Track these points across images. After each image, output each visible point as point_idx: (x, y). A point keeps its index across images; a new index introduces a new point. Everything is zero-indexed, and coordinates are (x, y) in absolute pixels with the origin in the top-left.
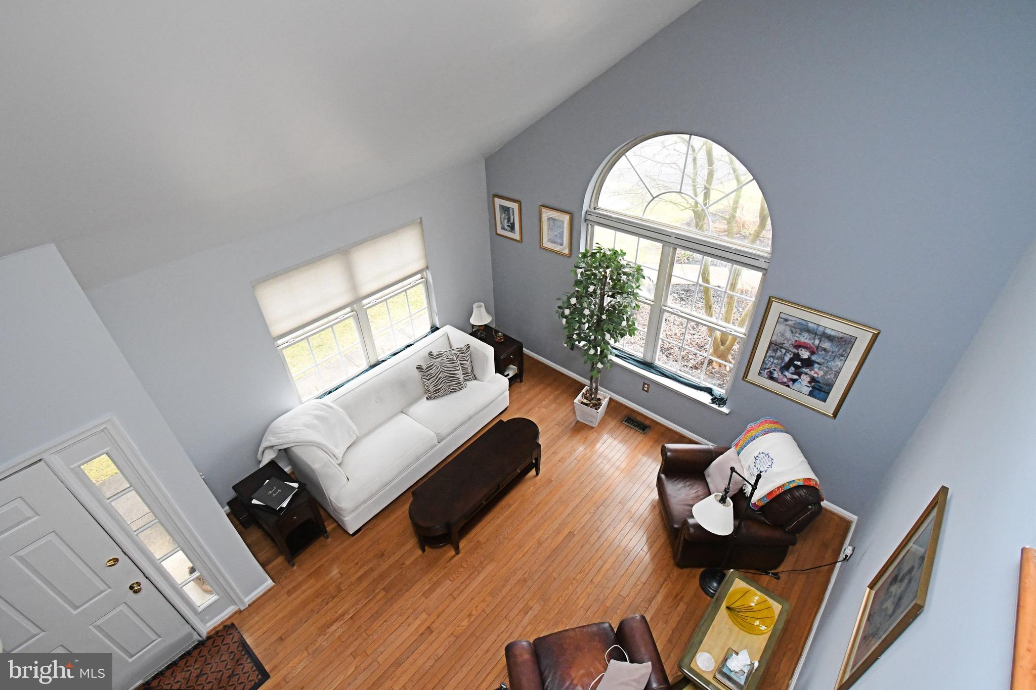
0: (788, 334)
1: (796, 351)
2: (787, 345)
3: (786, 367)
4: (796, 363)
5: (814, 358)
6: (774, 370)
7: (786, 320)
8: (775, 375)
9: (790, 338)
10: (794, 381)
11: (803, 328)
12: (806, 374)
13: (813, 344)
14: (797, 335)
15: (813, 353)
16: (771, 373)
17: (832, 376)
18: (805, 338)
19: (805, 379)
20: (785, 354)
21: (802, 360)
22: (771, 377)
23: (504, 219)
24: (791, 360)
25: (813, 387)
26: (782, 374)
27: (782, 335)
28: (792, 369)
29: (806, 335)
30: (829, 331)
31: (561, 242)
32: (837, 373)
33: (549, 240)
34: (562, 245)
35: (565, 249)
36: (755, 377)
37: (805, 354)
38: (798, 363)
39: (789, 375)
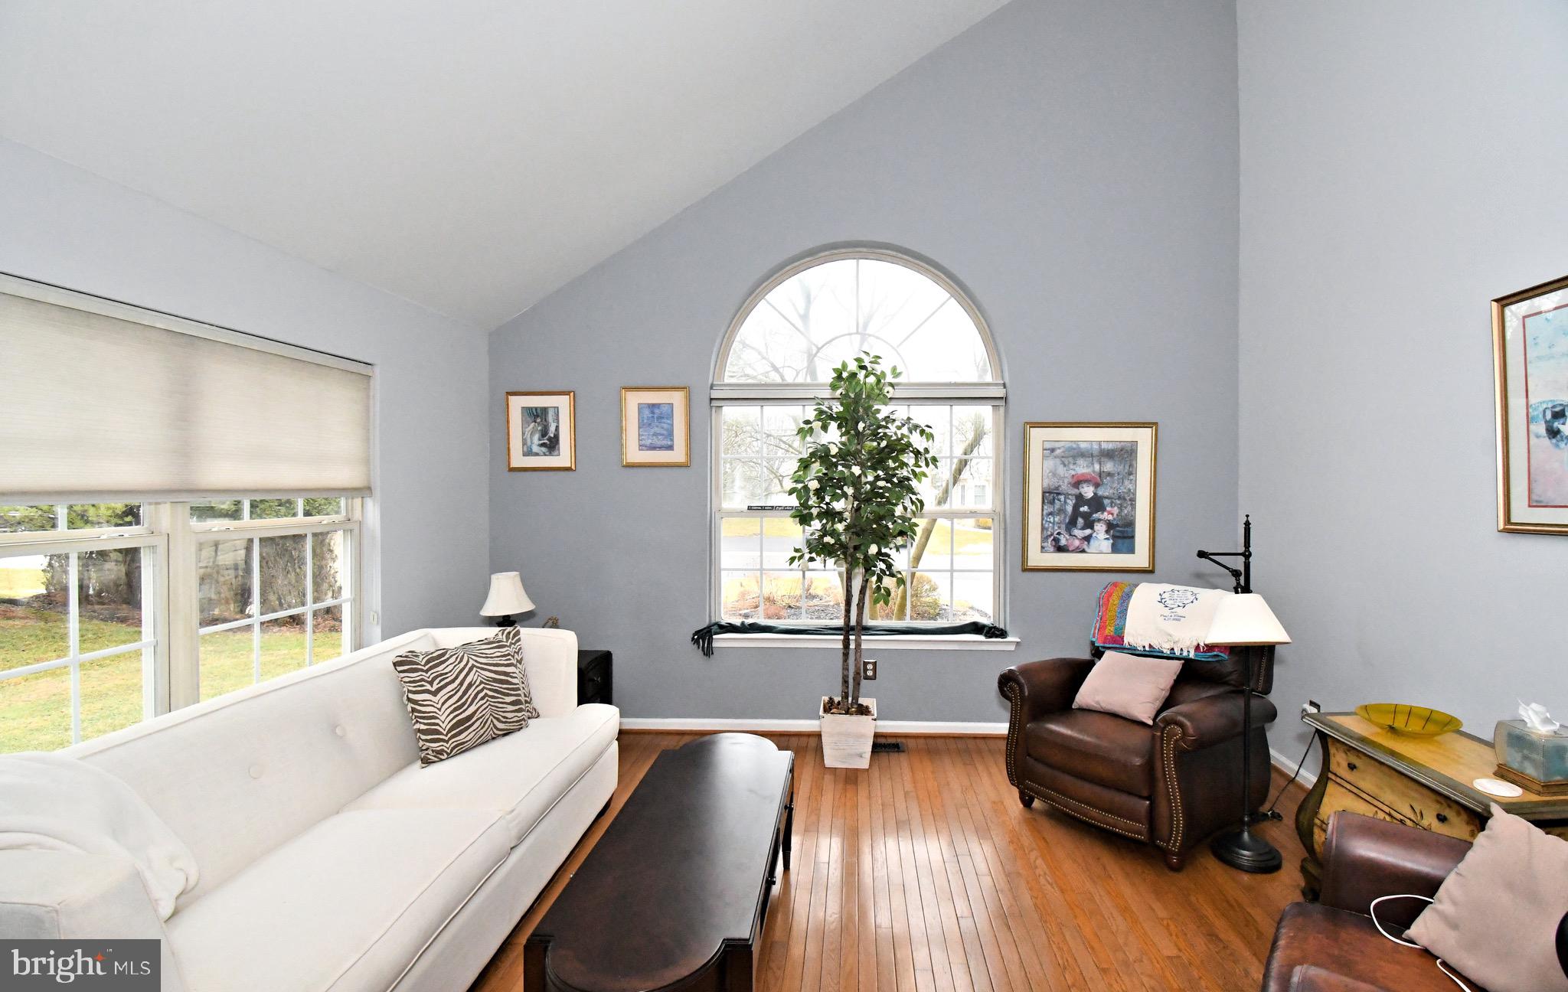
0: (1061, 471)
1: (1075, 491)
2: (1065, 487)
3: (1072, 523)
4: (1082, 509)
5: (1100, 493)
6: (1059, 534)
7: (1053, 450)
8: (1063, 542)
9: (1066, 474)
10: (1088, 539)
11: (1076, 453)
12: (1099, 520)
13: (1094, 472)
14: (1072, 467)
15: (1097, 485)
16: (1056, 540)
17: (1129, 508)
18: (1082, 468)
19: (1100, 528)
20: (1065, 502)
21: (1088, 502)
22: (1060, 549)
23: (532, 434)
24: (1076, 507)
25: (1114, 537)
26: (1071, 535)
27: (1054, 475)
28: (1080, 521)
29: (1081, 462)
30: (1104, 446)
31: (669, 443)
32: (1133, 500)
33: (642, 447)
34: (670, 448)
35: (678, 455)
36: (1037, 557)
37: (1088, 492)
38: (1085, 509)
39: (1079, 533)
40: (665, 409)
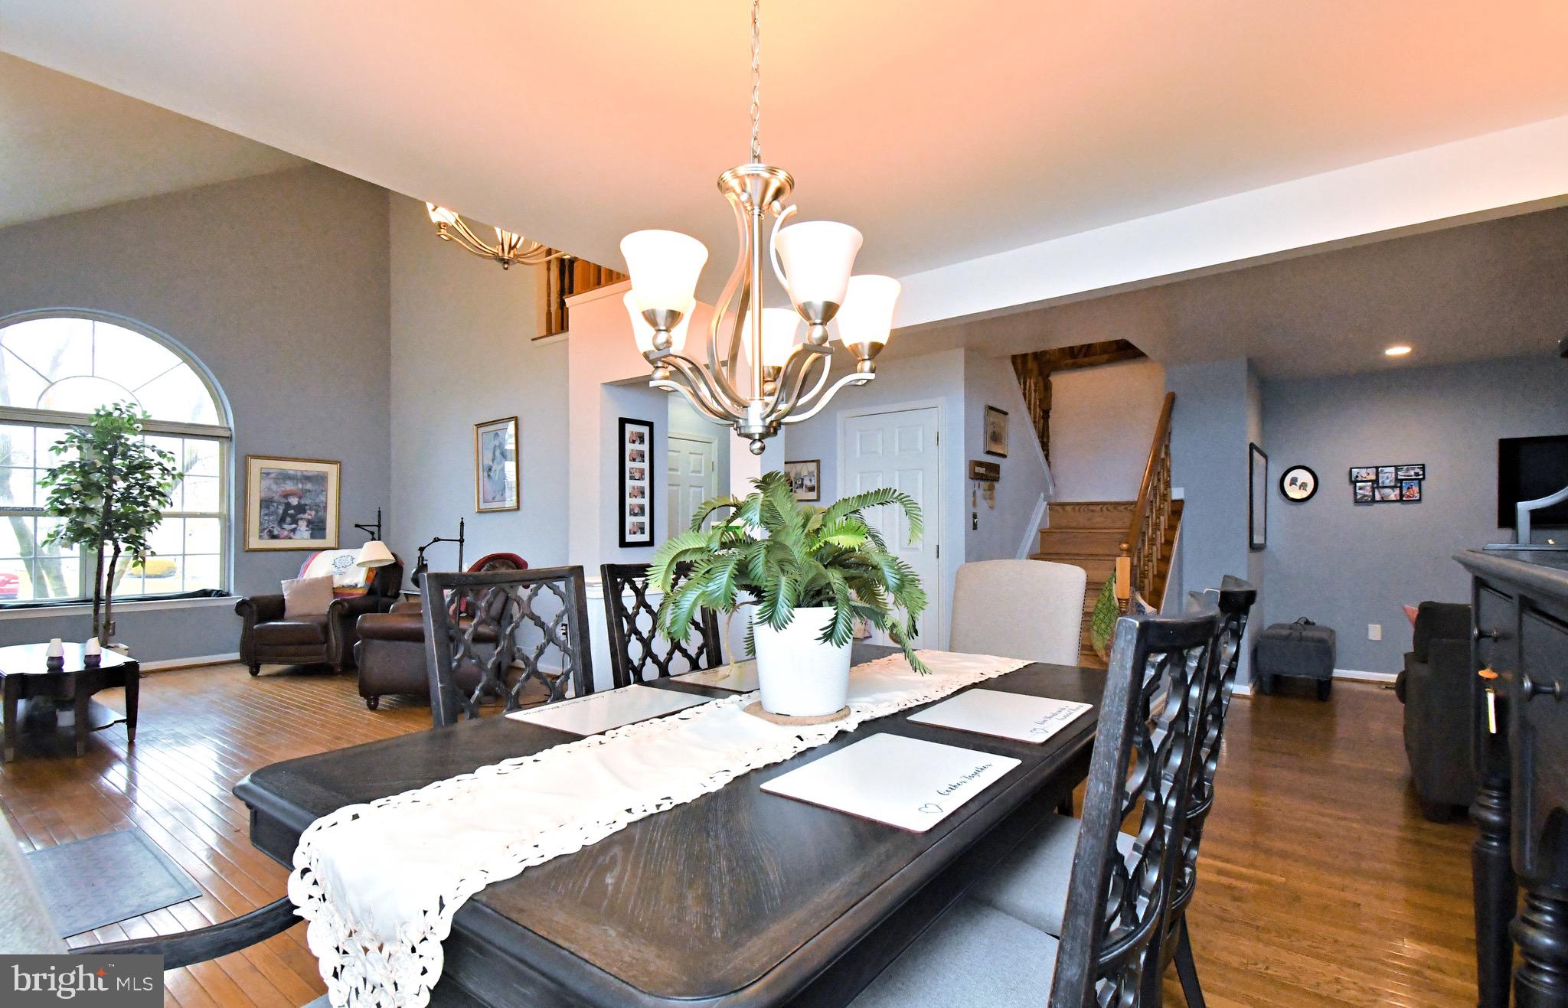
0: (274, 487)
1: (286, 501)
2: (276, 498)
3: (282, 521)
4: (289, 512)
5: (302, 502)
6: (273, 527)
7: (268, 474)
8: (276, 533)
9: (277, 490)
10: (294, 531)
11: (285, 476)
12: (302, 519)
13: (298, 489)
15: (300, 497)
16: (270, 532)
17: (322, 512)
18: (289, 486)
19: (303, 525)
20: (278, 508)
21: (294, 508)
22: (273, 537)
24: (285, 511)
25: (312, 529)
26: (281, 528)
27: (269, 489)
28: (288, 519)
30: (305, 473)
32: (325, 508)
36: (255, 542)
37: (294, 501)
38: (292, 512)
39: (287, 526)
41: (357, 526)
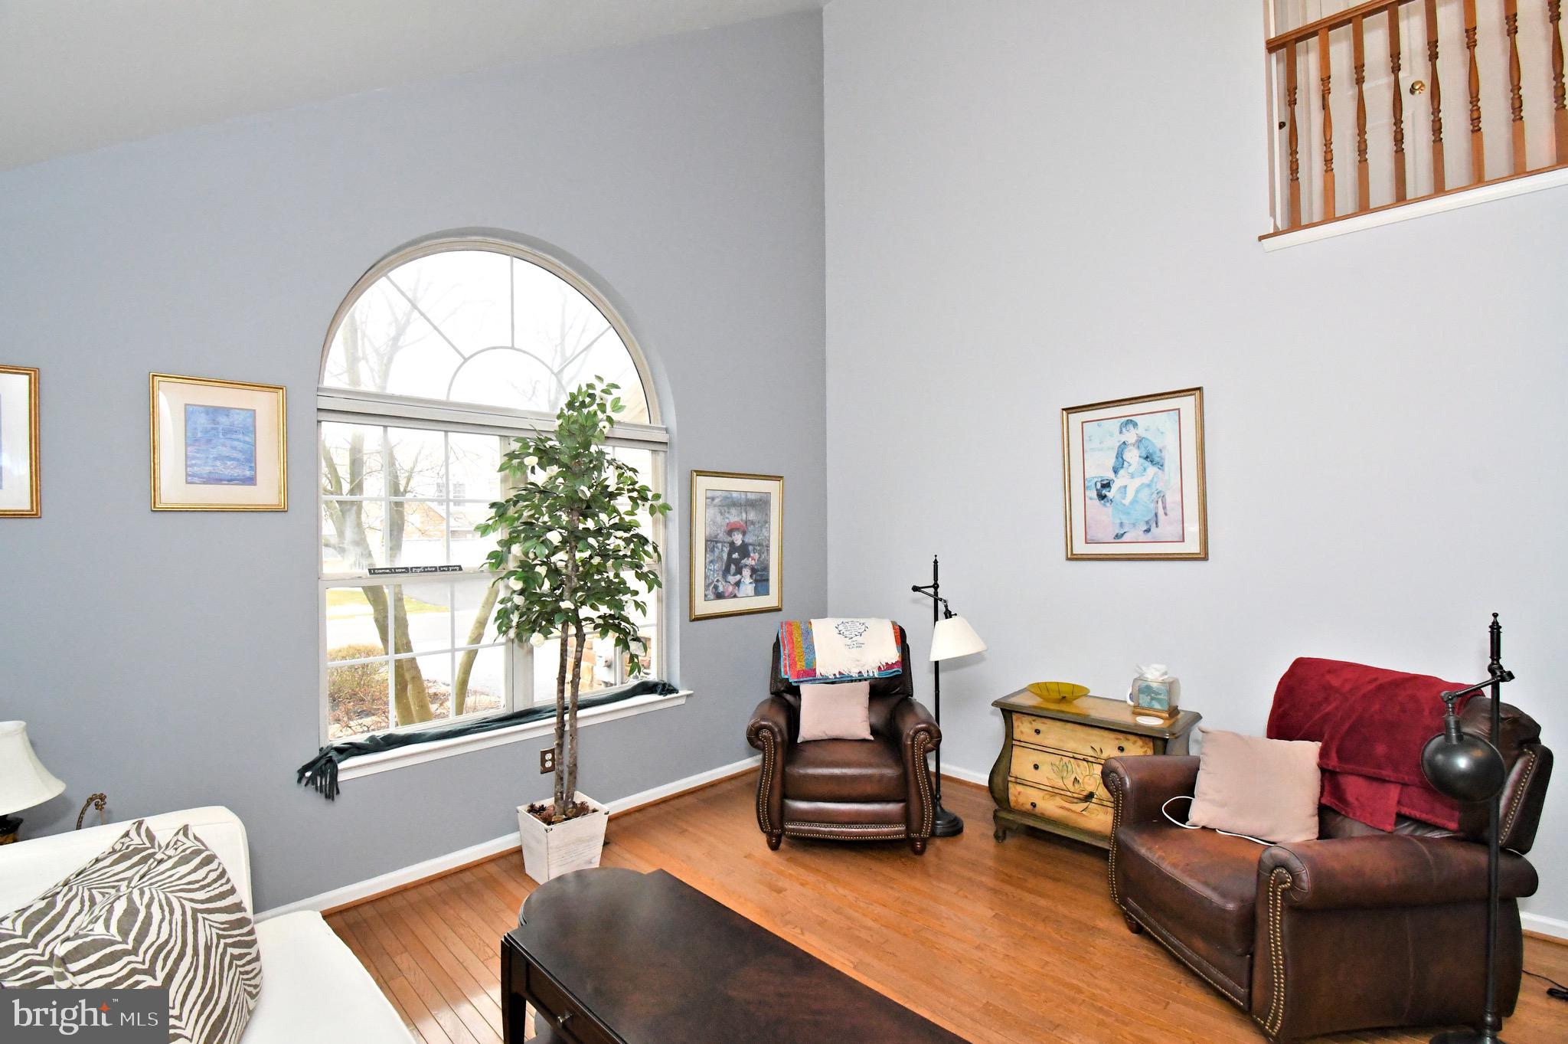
1: (729, 539)
2: (722, 536)
3: (727, 570)
5: (746, 540)
7: (713, 499)
8: (721, 589)
10: (738, 584)
11: (729, 503)
12: (746, 566)
13: (742, 520)
14: (727, 515)
15: (744, 533)
16: (716, 587)
17: (765, 554)
19: (746, 572)
21: (738, 550)
22: (719, 596)
24: (730, 554)
25: (756, 581)
26: (726, 582)
27: (714, 523)
28: (733, 567)
29: (733, 511)
30: (750, 496)
31: (248, 473)
32: (768, 546)
33: (191, 478)
34: (251, 481)
35: (266, 491)
36: (703, 607)
37: (738, 539)
38: (735, 556)
39: (732, 579)
40: (238, 419)
41: (916, 589)
